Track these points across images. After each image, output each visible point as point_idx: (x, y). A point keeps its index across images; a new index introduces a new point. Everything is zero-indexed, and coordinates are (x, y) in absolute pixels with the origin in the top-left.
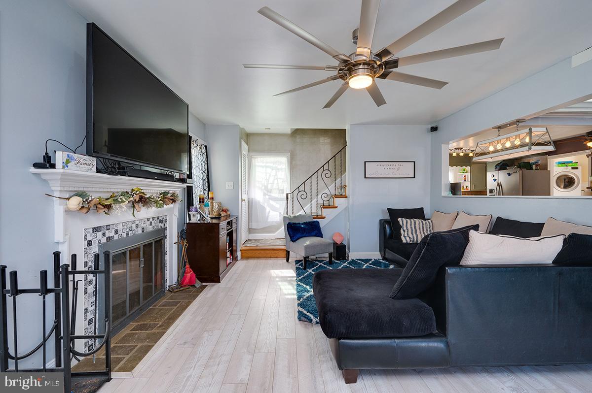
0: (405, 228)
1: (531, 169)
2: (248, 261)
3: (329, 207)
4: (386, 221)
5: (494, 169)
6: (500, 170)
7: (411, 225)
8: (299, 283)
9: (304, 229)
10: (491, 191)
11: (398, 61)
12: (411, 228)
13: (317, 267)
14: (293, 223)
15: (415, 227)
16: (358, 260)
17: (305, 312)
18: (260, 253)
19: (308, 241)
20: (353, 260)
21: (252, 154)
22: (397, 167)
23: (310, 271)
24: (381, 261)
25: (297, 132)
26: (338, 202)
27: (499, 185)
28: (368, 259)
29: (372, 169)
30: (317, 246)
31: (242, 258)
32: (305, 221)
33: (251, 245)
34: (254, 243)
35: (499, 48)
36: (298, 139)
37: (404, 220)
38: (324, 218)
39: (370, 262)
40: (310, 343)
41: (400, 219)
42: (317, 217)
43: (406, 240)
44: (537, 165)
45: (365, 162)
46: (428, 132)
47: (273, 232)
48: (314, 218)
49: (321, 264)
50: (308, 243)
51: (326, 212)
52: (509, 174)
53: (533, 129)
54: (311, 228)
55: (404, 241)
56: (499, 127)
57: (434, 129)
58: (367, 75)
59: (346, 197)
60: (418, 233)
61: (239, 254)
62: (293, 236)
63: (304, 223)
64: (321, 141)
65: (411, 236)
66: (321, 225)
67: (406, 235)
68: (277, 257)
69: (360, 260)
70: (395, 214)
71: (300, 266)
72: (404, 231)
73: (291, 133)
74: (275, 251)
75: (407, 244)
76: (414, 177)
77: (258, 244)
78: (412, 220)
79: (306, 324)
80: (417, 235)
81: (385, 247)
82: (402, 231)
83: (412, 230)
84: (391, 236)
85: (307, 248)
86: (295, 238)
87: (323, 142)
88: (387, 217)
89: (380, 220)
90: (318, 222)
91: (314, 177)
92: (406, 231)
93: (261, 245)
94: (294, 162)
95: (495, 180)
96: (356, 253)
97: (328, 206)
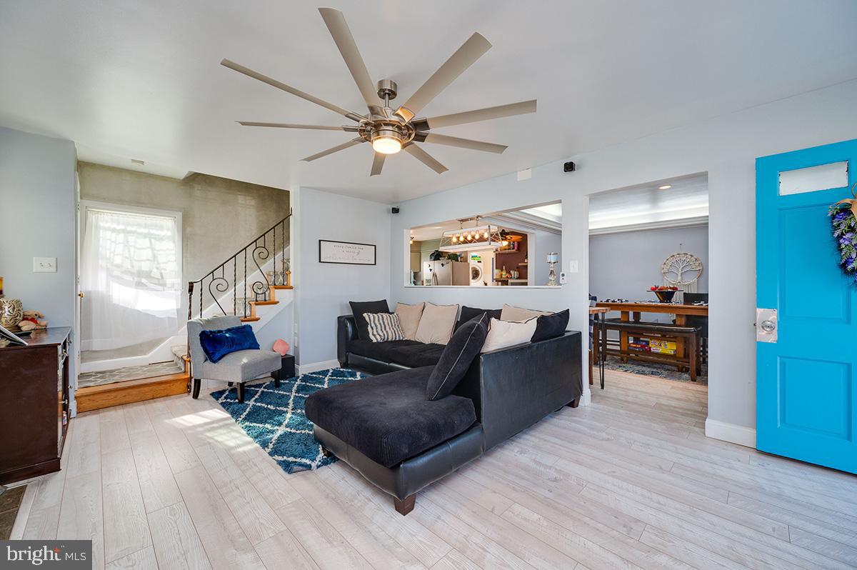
0: (373, 325)
1: (457, 261)
2: (101, 415)
3: (265, 302)
4: (349, 318)
5: (429, 259)
6: (434, 260)
7: (379, 321)
8: (247, 423)
9: (232, 340)
10: (428, 281)
11: (426, 137)
12: (380, 324)
13: (258, 394)
14: (210, 332)
15: (384, 323)
16: (312, 374)
17: (291, 459)
18: (129, 394)
19: (245, 357)
20: (305, 376)
21: (86, 202)
22: (356, 251)
23: (251, 403)
24: (342, 370)
25: (195, 179)
26: (278, 294)
27: (435, 275)
28: (324, 371)
29: (329, 251)
30: (260, 362)
31: (80, 411)
32: (229, 327)
33: (96, 385)
34: (101, 378)
35: (501, 153)
36: (198, 191)
37: (371, 315)
38: (257, 320)
39: (330, 374)
40: (328, 495)
41: (365, 315)
42: (245, 319)
43: (377, 339)
44: (461, 258)
45: (320, 241)
46: (388, 212)
47: (143, 352)
48: (242, 321)
49: (262, 389)
50: (245, 361)
51: (259, 311)
52: (443, 265)
53: (491, 226)
54: (242, 338)
55: (375, 341)
56: (462, 220)
57: (396, 211)
58: (393, 138)
59: (291, 288)
60: (388, 329)
61: (73, 405)
62: (213, 353)
63: (228, 330)
64: (240, 202)
65: (382, 334)
66: (255, 331)
67: (375, 333)
68: (167, 396)
69: (314, 373)
70: (359, 309)
71: (229, 400)
72: (372, 328)
73: (184, 179)
74: (163, 386)
75: (378, 343)
76: (375, 264)
77: (117, 378)
78: (379, 314)
79: (303, 475)
80: (387, 332)
81: (348, 351)
82: (369, 328)
83: (381, 327)
84: (355, 336)
85: (245, 367)
86: (217, 356)
87: (243, 202)
88: (349, 312)
89: (338, 318)
90: (251, 327)
91: (241, 257)
92: (375, 328)
93: (126, 380)
94: (188, 230)
95: (431, 270)
96: (307, 366)
97: (263, 302)
